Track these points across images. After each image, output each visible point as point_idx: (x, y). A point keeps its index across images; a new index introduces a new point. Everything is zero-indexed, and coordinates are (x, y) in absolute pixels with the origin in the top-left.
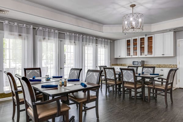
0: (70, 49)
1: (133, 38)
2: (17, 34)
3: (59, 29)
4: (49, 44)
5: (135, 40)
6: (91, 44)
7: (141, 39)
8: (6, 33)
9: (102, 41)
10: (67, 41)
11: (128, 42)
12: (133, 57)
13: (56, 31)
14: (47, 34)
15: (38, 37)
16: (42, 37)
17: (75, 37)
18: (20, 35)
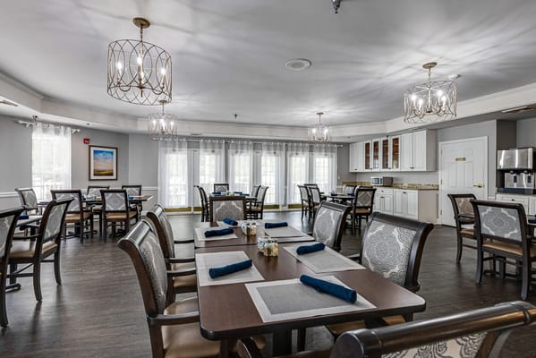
0: (270, 163)
1: (374, 140)
2: (210, 150)
3: (253, 140)
4: (241, 157)
5: (376, 144)
6: (300, 153)
7: (384, 141)
8: (202, 150)
9: (320, 148)
10: (264, 152)
11: (367, 145)
12: (373, 170)
13: (250, 143)
14: (239, 147)
15: (230, 151)
16: (234, 151)
17: (275, 146)
18: (213, 151)
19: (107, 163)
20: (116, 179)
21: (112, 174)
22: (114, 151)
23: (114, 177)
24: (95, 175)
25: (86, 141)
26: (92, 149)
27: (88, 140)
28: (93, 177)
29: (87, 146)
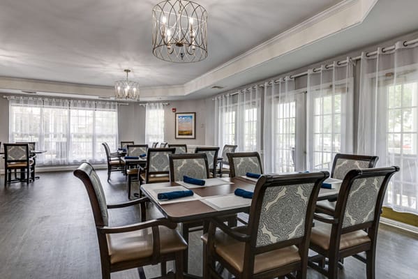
19: (188, 125)
20: (195, 138)
21: (191, 135)
22: (193, 115)
23: (193, 136)
24: (179, 135)
25: (174, 110)
26: (177, 115)
27: (175, 109)
28: (178, 136)
29: (174, 114)
